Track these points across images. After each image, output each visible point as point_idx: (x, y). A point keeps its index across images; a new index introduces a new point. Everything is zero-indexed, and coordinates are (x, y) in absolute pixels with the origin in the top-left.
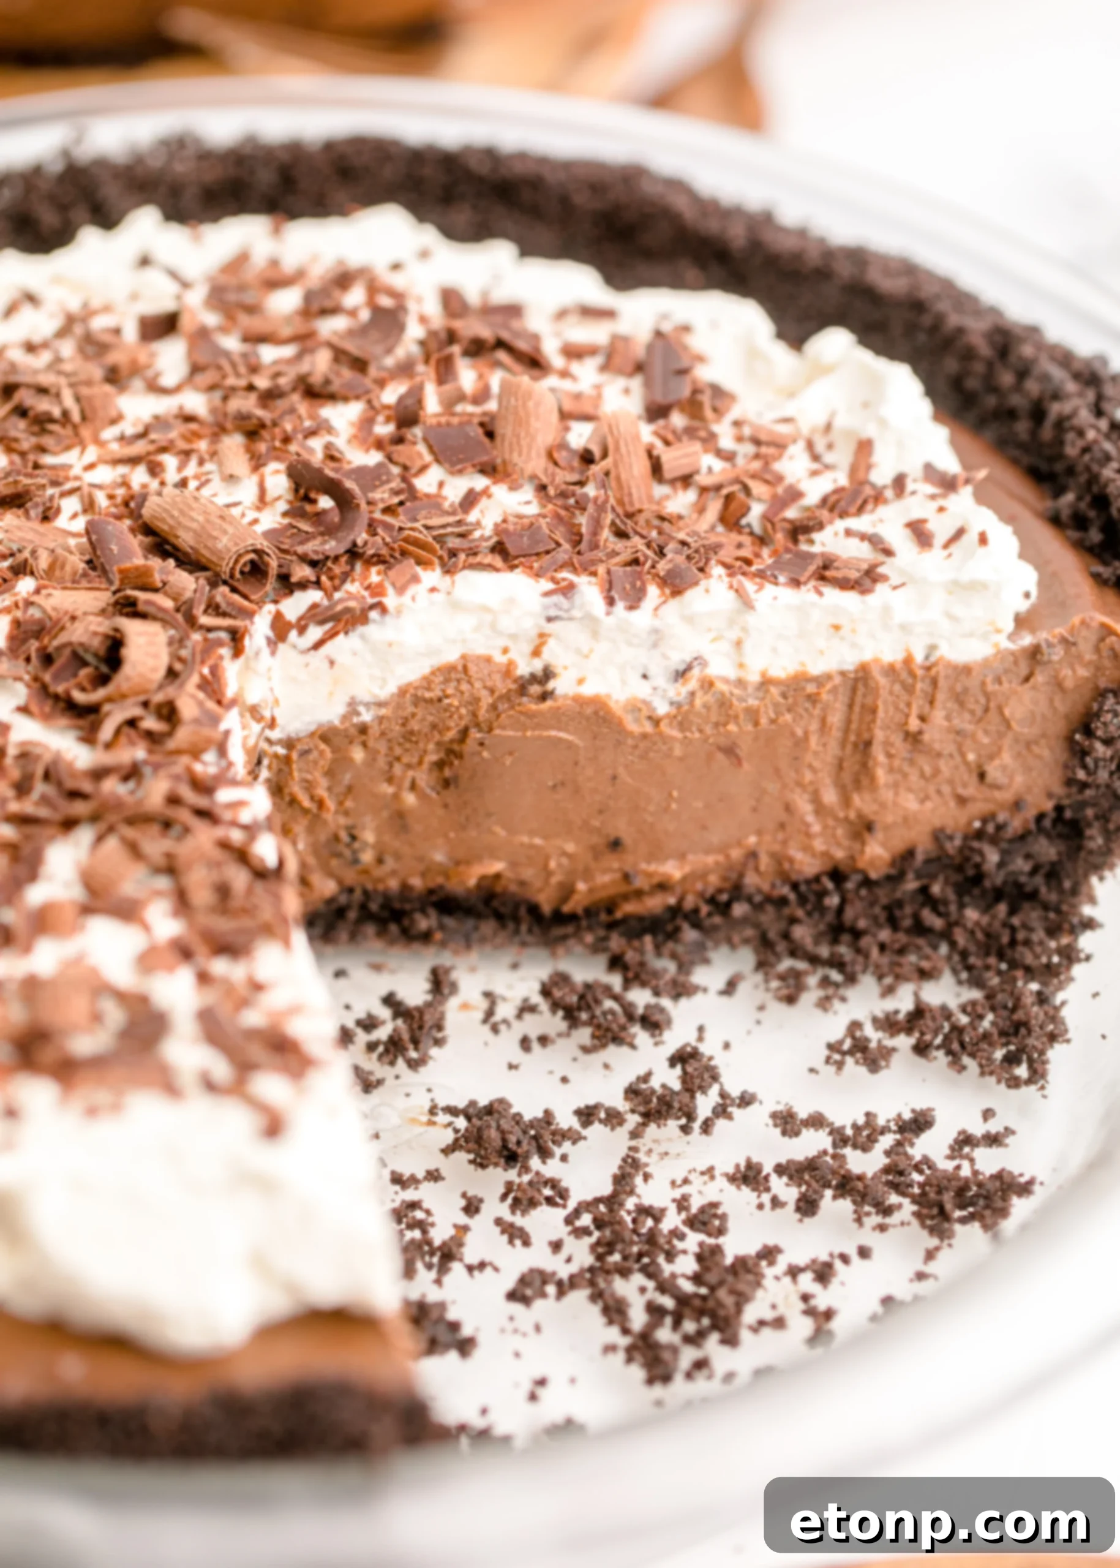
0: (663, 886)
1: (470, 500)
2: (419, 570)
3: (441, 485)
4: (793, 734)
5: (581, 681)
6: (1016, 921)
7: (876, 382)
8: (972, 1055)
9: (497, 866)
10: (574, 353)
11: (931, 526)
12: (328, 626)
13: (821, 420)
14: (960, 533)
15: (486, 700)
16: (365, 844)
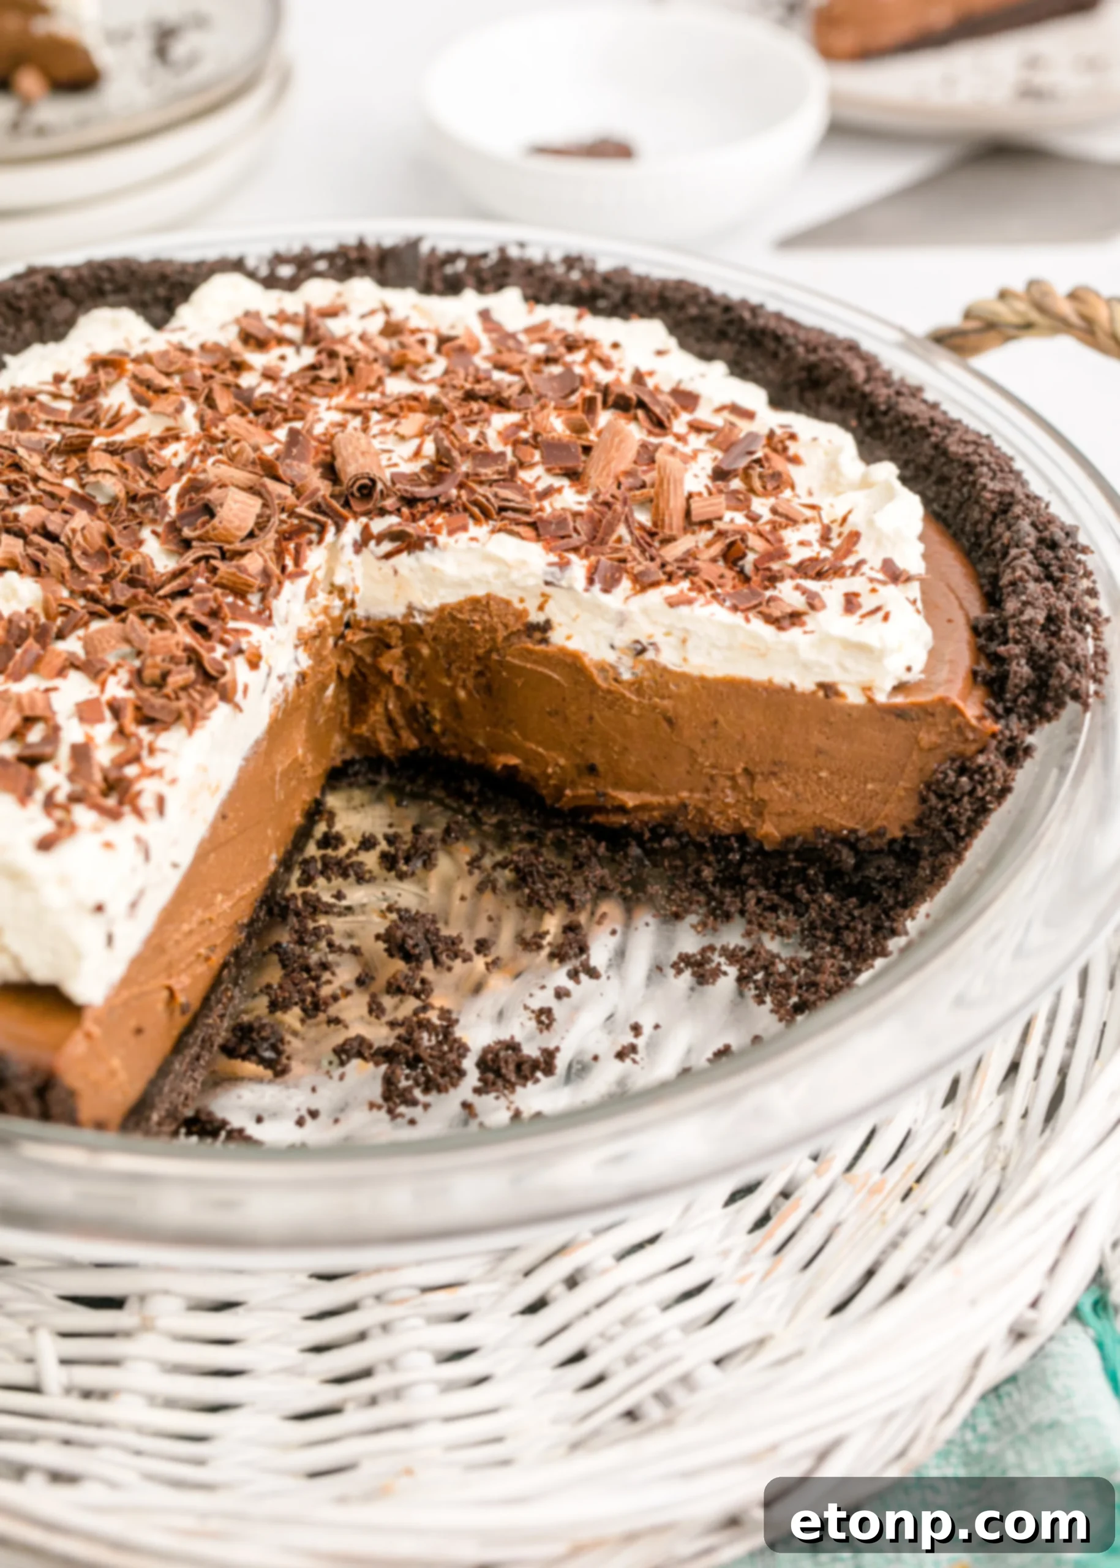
0: (622, 809)
1: (548, 493)
2: (471, 522)
3: (538, 478)
5: (569, 638)
6: (856, 913)
8: (771, 995)
9: (514, 761)
10: (697, 428)
11: (861, 600)
12: (396, 544)
13: (839, 514)
14: (876, 610)
15: (502, 634)
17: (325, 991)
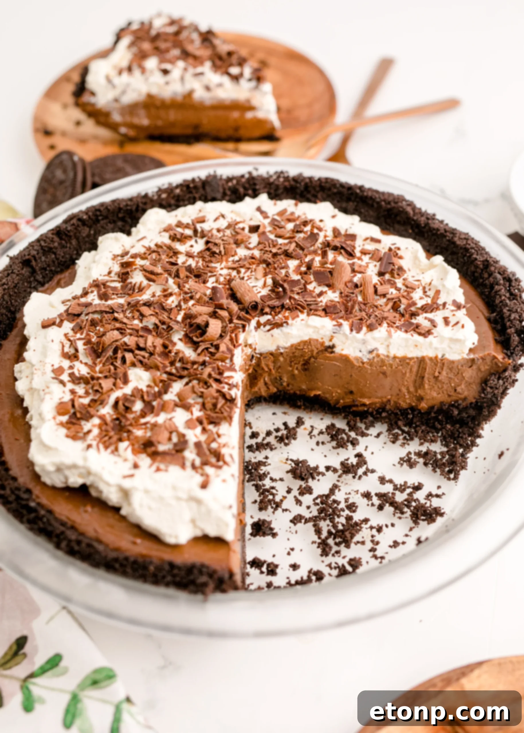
0: (364, 405)
1: (321, 294)
2: (299, 313)
3: (315, 288)
4: (402, 372)
5: (342, 350)
6: (460, 430)
7: (446, 273)
8: (439, 468)
9: (319, 393)
10: (364, 252)
11: (450, 319)
12: (272, 326)
13: (428, 281)
14: (457, 323)
15: (315, 351)
16: (284, 381)
17: (278, 499)
